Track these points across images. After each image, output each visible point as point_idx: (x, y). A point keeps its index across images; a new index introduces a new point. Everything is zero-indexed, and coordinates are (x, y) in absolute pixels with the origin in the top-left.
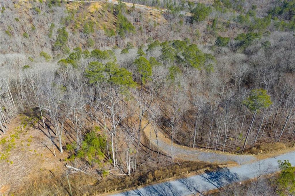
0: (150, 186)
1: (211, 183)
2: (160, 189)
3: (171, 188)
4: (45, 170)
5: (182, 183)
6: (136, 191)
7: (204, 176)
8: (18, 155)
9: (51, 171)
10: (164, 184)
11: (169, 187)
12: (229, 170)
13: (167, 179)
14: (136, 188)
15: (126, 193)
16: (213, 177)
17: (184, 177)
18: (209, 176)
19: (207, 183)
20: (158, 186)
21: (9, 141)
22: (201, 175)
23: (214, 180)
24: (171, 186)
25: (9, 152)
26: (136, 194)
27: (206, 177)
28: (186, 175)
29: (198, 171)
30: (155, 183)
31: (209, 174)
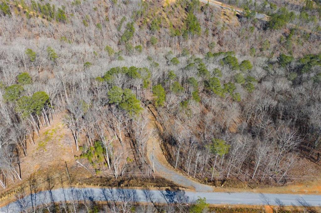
0: (121, 189)
1: (165, 198)
2: (127, 192)
3: (135, 194)
4: (63, 160)
5: (144, 193)
6: (110, 189)
7: (163, 192)
8: (51, 145)
9: (66, 162)
10: (131, 190)
11: (134, 194)
12: (184, 193)
13: (135, 187)
14: (112, 188)
15: (104, 189)
16: (169, 195)
17: (148, 189)
18: (167, 193)
19: (162, 198)
20: (126, 191)
21: (50, 133)
22: (161, 191)
23: (168, 197)
24: (136, 193)
25: (47, 142)
26: (110, 192)
27: (164, 194)
28: (151, 188)
29: (161, 188)
30: (126, 188)
31: (167, 192)
